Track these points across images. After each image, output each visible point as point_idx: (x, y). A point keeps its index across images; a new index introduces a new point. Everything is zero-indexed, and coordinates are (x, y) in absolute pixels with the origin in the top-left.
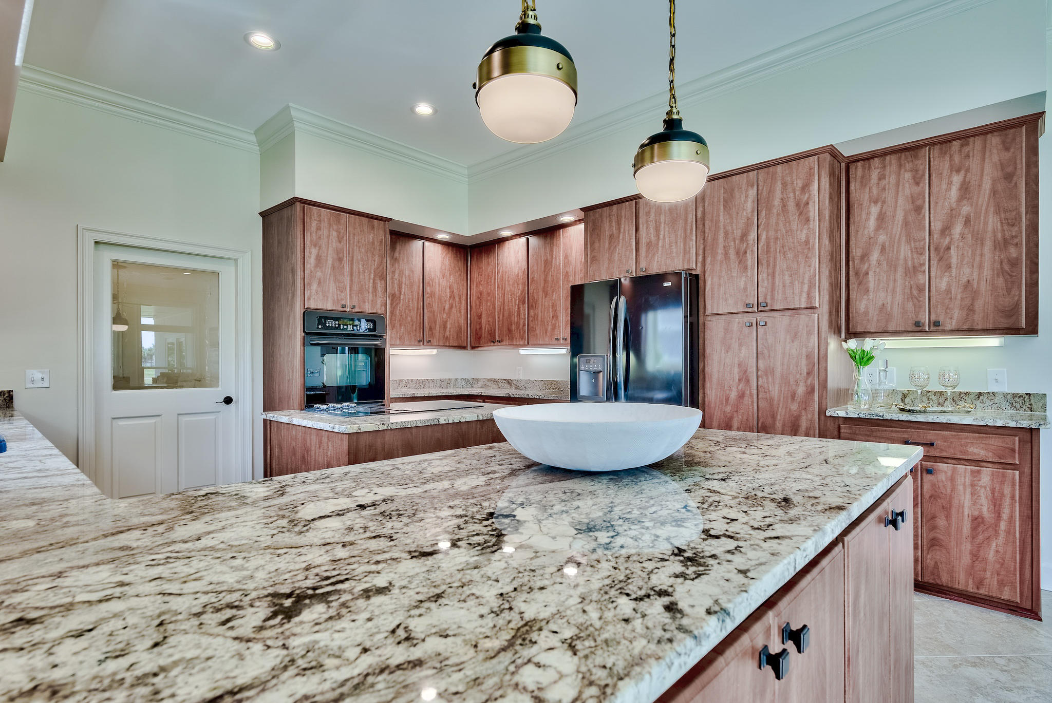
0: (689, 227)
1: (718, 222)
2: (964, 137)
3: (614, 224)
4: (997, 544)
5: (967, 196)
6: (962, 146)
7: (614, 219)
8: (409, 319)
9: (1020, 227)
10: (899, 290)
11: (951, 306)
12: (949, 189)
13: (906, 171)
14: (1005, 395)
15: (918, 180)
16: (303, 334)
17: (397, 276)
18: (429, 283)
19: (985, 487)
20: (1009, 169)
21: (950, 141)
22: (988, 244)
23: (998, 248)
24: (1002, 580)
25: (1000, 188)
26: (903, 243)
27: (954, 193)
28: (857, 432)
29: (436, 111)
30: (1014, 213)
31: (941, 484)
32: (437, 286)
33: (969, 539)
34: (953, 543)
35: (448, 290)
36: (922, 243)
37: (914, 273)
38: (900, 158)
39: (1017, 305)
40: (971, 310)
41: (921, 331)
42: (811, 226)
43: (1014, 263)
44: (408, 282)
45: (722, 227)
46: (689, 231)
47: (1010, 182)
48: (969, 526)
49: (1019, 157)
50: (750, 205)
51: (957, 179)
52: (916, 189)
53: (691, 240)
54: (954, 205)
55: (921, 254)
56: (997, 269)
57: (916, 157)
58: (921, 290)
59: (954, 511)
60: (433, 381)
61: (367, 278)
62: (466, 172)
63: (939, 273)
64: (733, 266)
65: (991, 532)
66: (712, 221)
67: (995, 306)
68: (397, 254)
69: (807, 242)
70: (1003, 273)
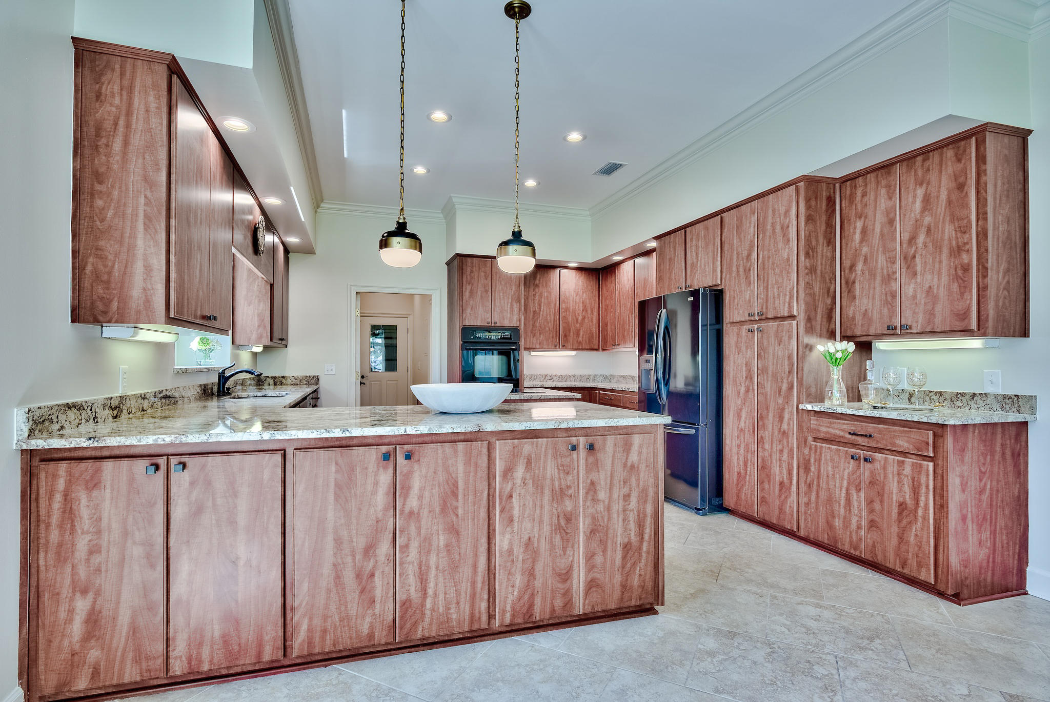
0: (716, 250)
1: (733, 245)
2: (925, 152)
3: (672, 249)
4: (916, 528)
5: (929, 207)
6: (924, 160)
7: (672, 245)
8: (547, 329)
9: (970, 235)
10: (877, 297)
11: (917, 311)
12: (914, 202)
13: (882, 187)
14: (996, 396)
15: (891, 195)
16: (461, 342)
17: (537, 297)
18: (564, 301)
19: (908, 476)
20: (961, 180)
21: (915, 157)
22: (945, 251)
23: (953, 255)
24: (920, 562)
25: (954, 198)
26: (880, 253)
27: (918, 205)
28: (821, 424)
29: (539, 184)
30: (965, 221)
31: (877, 472)
32: (571, 302)
33: (897, 523)
34: (885, 525)
35: (581, 305)
36: (894, 253)
37: (889, 280)
38: (877, 177)
39: (969, 309)
40: (931, 313)
41: (894, 334)
42: (791, 246)
43: (966, 269)
44: (546, 301)
45: (735, 249)
46: (716, 253)
47: (962, 192)
48: (896, 511)
49: (968, 168)
50: (752, 230)
51: (920, 192)
52: (890, 203)
53: (717, 260)
54: (918, 217)
55: (894, 263)
56: (953, 275)
57: (889, 173)
58: (894, 296)
59: (886, 496)
60: (574, 376)
61: (506, 302)
62: (588, 213)
63: (907, 280)
64: (742, 282)
65: (912, 516)
66: (729, 244)
67: (951, 310)
68: (537, 282)
69: (788, 260)
70: (957, 278)
